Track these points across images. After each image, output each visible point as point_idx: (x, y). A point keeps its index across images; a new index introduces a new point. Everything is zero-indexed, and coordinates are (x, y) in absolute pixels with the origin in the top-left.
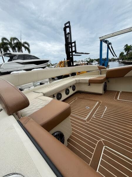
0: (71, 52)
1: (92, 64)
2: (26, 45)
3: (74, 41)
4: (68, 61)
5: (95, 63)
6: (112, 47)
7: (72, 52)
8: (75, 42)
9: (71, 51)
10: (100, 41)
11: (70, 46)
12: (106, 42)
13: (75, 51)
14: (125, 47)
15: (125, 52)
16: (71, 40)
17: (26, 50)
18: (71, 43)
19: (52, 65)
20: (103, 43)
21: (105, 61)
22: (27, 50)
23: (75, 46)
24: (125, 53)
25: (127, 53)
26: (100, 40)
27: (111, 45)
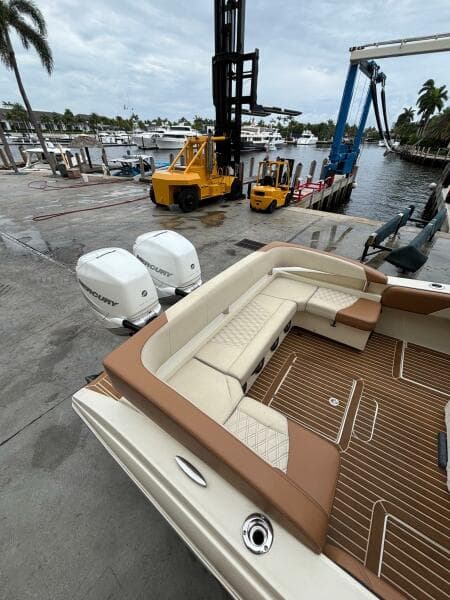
0: (233, 101)
1: (295, 144)
2: (27, 20)
3: (253, 51)
4: (223, 138)
5: (308, 141)
6: (383, 94)
7: (240, 99)
8: (254, 57)
9: (234, 95)
10: (349, 63)
11: (234, 68)
12: (370, 69)
13: (252, 99)
14: (425, 92)
15: (419, 113)
16: (240, 46)
17: (26, 45)
18: (240, 58)
19: (141, 125)
20: (359, 72)
21: (350, 151)
22: (32, 47)
23: (254, 75)
24: (417, 119)
25: (426, 116)
26: (352, 61)
27: (383, 86)
